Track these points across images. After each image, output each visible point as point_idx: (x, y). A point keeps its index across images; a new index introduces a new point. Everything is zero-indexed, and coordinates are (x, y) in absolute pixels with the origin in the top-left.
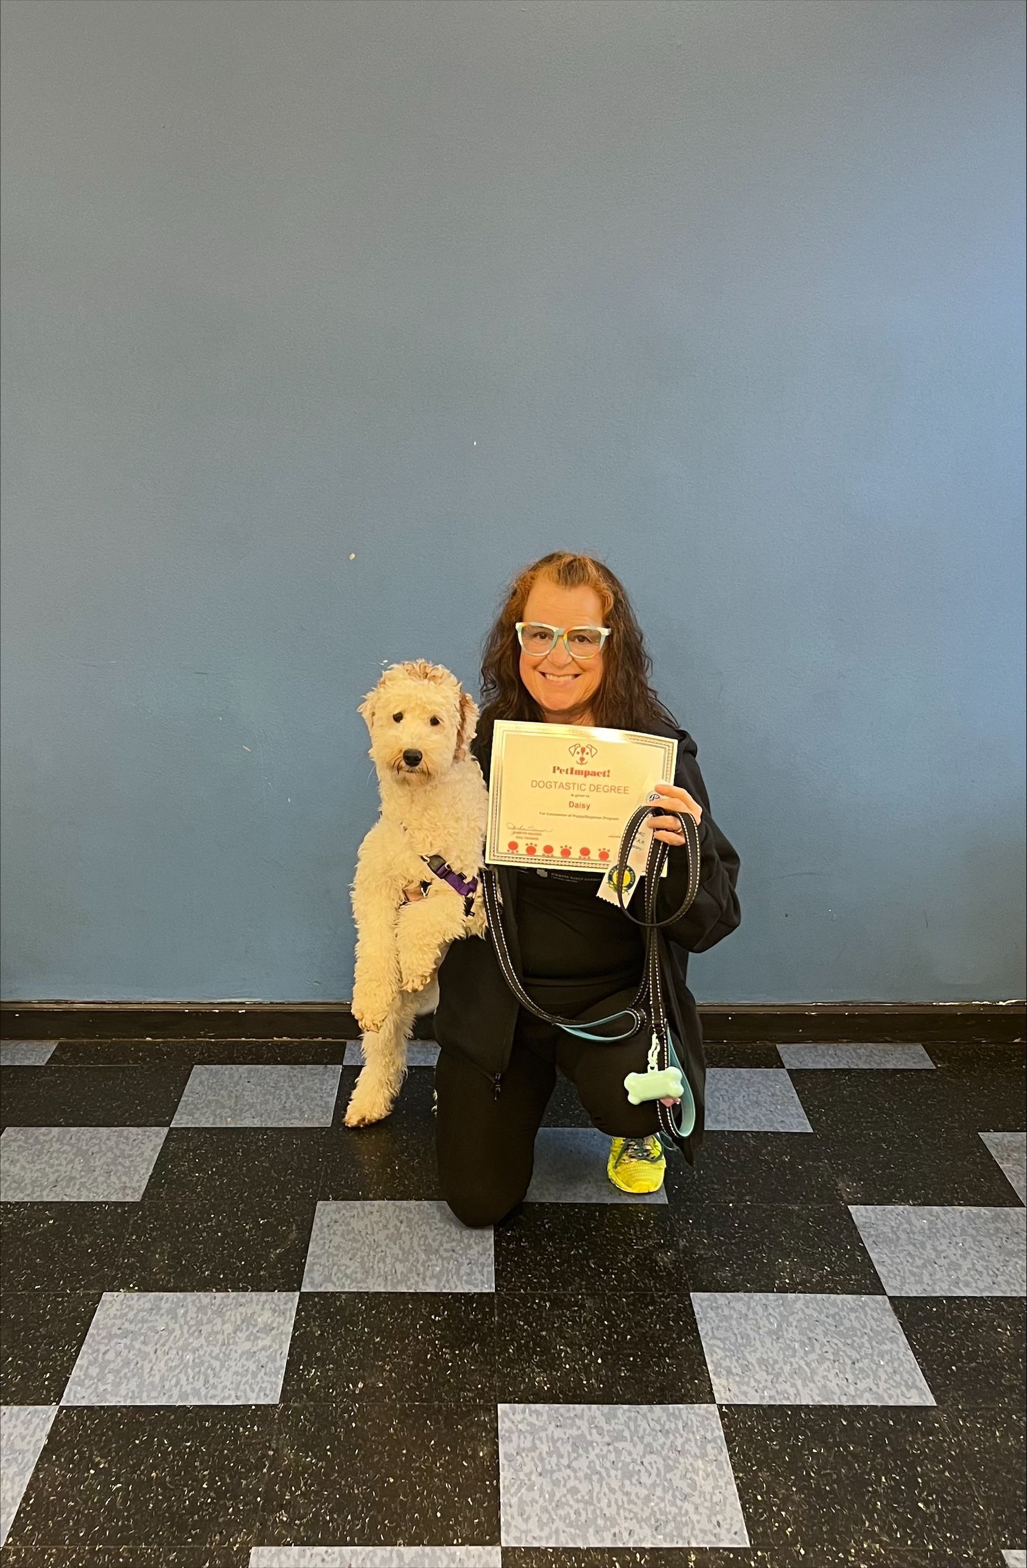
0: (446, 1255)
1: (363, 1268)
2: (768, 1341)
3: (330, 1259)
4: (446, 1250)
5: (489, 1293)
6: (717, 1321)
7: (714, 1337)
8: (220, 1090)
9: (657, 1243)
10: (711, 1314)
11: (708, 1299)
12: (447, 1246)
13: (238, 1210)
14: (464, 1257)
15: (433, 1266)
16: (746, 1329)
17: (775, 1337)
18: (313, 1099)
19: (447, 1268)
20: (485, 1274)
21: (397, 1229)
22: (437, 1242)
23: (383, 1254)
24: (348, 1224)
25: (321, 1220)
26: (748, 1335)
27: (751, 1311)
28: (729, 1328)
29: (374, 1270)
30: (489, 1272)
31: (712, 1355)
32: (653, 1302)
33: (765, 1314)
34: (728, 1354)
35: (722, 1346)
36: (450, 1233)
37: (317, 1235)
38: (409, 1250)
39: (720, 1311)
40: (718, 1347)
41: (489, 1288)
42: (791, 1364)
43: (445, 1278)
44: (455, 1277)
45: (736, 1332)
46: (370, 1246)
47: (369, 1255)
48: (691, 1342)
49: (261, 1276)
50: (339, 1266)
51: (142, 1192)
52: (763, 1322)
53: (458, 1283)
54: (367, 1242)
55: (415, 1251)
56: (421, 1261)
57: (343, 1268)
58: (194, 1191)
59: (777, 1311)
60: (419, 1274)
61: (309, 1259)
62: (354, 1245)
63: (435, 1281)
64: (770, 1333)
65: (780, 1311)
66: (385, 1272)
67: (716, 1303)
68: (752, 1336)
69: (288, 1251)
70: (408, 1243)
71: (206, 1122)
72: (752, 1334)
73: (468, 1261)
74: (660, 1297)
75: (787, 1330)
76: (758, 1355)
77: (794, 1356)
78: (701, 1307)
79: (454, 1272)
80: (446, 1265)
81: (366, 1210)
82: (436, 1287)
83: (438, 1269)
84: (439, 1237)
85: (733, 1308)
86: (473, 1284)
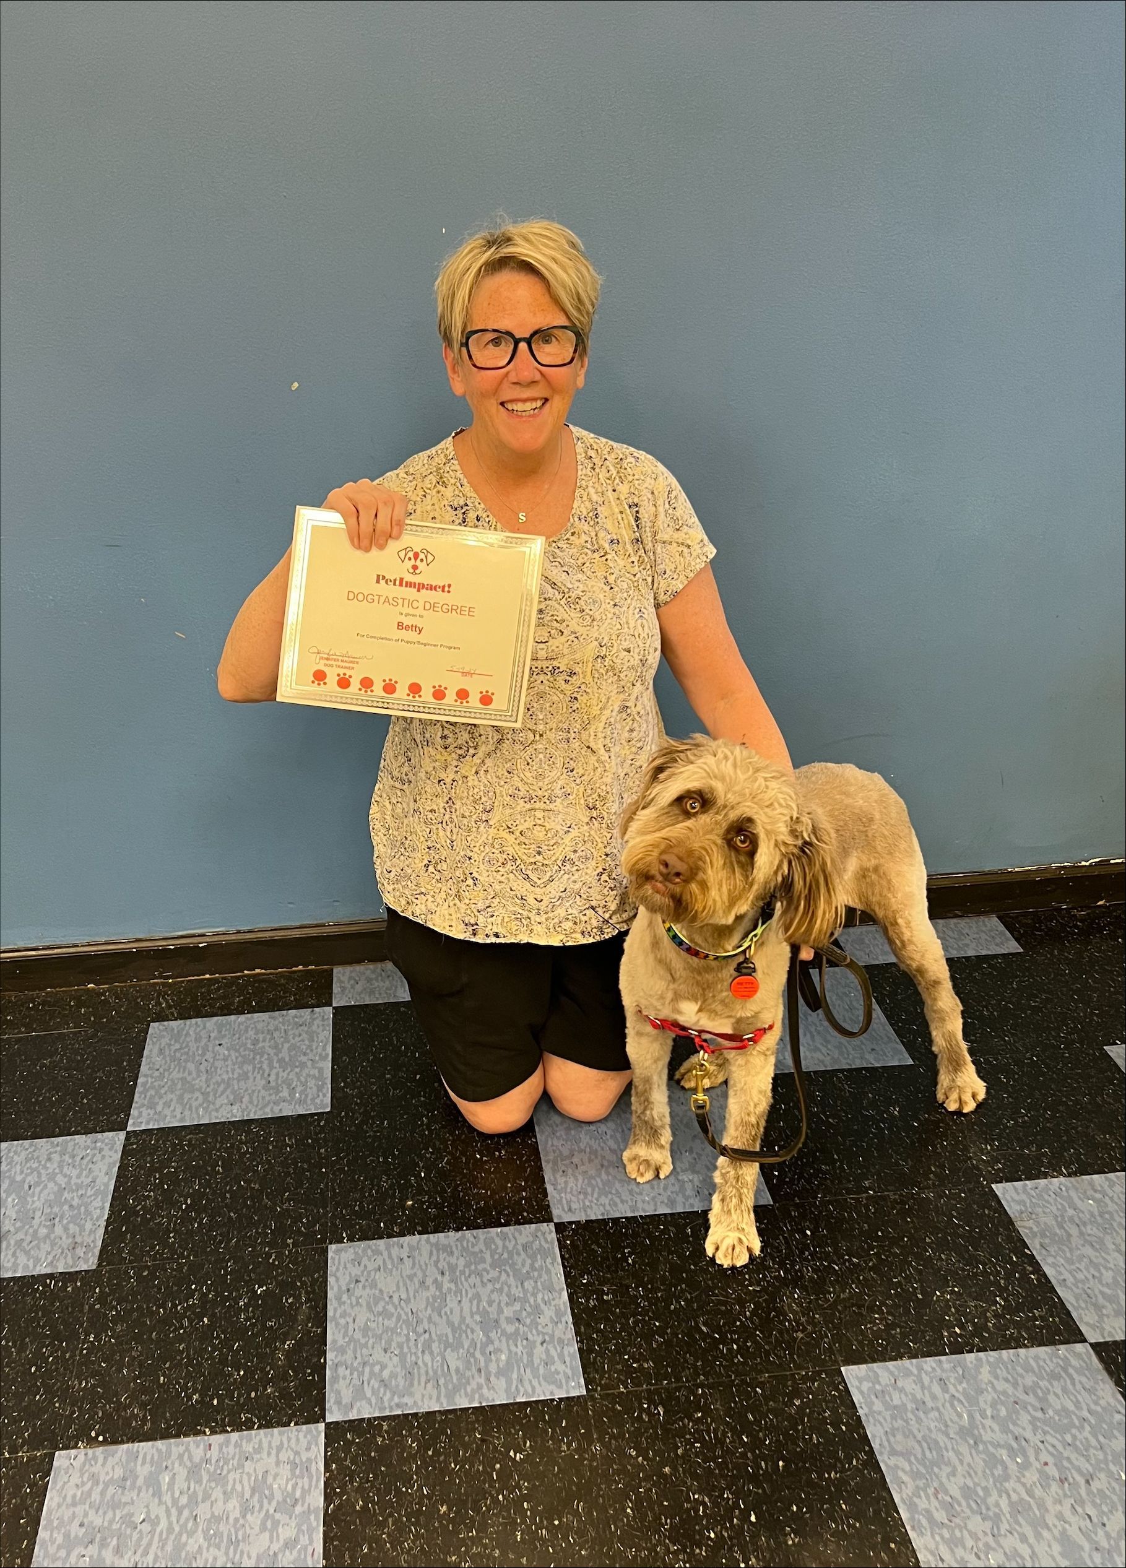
0: (510, 1329)
1: (404, 1366)
2: (964, 1449)
3: (359, 1356)
4: (508, 1320)
5: (579, 1397)
6: (889, 1419)
7: (893, 1452)
8: (186, 1061)
9: (775, 1278)
10: (878, 1406)
11: (867, 1378)
12: (508, 1312)
13: (226, 1273)
14: (534, 1332)
15: (498, 1351)
16: (930, 1430)
17: (972, 1442)
18: (303, 1065)
19: (516, 1354)
20: (568, 1359)
21: (439, 1286)
22: (495, 1305)
23: (427, 1335)
24: (373, 1285)
25: (337, 1280)
26: (936, 1442)
27: (926, 1391)
28: (908, 1434)
29: (419, 1368)
30: (571, 1356)
31: (901, 1488)
32: (796, 1393)
33: (947, 1396)
34: (921, 1483)
35: (908, 1468)
36: (509, 1286)
37: (335, 1310)
38: (460, 1325)
39: (887, 1398)
40: (903, 1470)
41: (577, 1388)
42: (1009, 1496)
43: (515, 1376)
44: (528, 1371)
45: (919, 1437)
46: (407, 1322)
47: (408, 1340)
48: (865, 1464)
49: (269, 1396)
50: (373, 1365)
51: (97, 1252)
52: (948, 1414)
53: (535, 1383)
54: (404, 1317)
55: (467, 1326)
56: (479, 1346)
57: (377, 1368)
58: (164, 1243)
59: (960, 1388)
60: (479, 1371)
61: (330, 1356)
62: (386, 1322)
63: (503, 1380)
64: (964, 1432)
65: (964, 1389)
66: (435, 1372)
67: (879, 1383)
68: (942, 1444)
69: (299, 1345)
70: (457, 1310)
71: (173, 1120)
72: (942, 1439)
73: (540, 1339)
74: (805, 1379)
75: (984, 1427)
76: (961, 1481)
77: (1007, 1478)
78: (862, 1392)
79: (525, 1361)
80: (513, 1348)
81: (394, 1256)
82: (508, 1390)
83: (503, 1357)
84: (495, 1296)
85: (902, 1390)
86: (554, 1382)
